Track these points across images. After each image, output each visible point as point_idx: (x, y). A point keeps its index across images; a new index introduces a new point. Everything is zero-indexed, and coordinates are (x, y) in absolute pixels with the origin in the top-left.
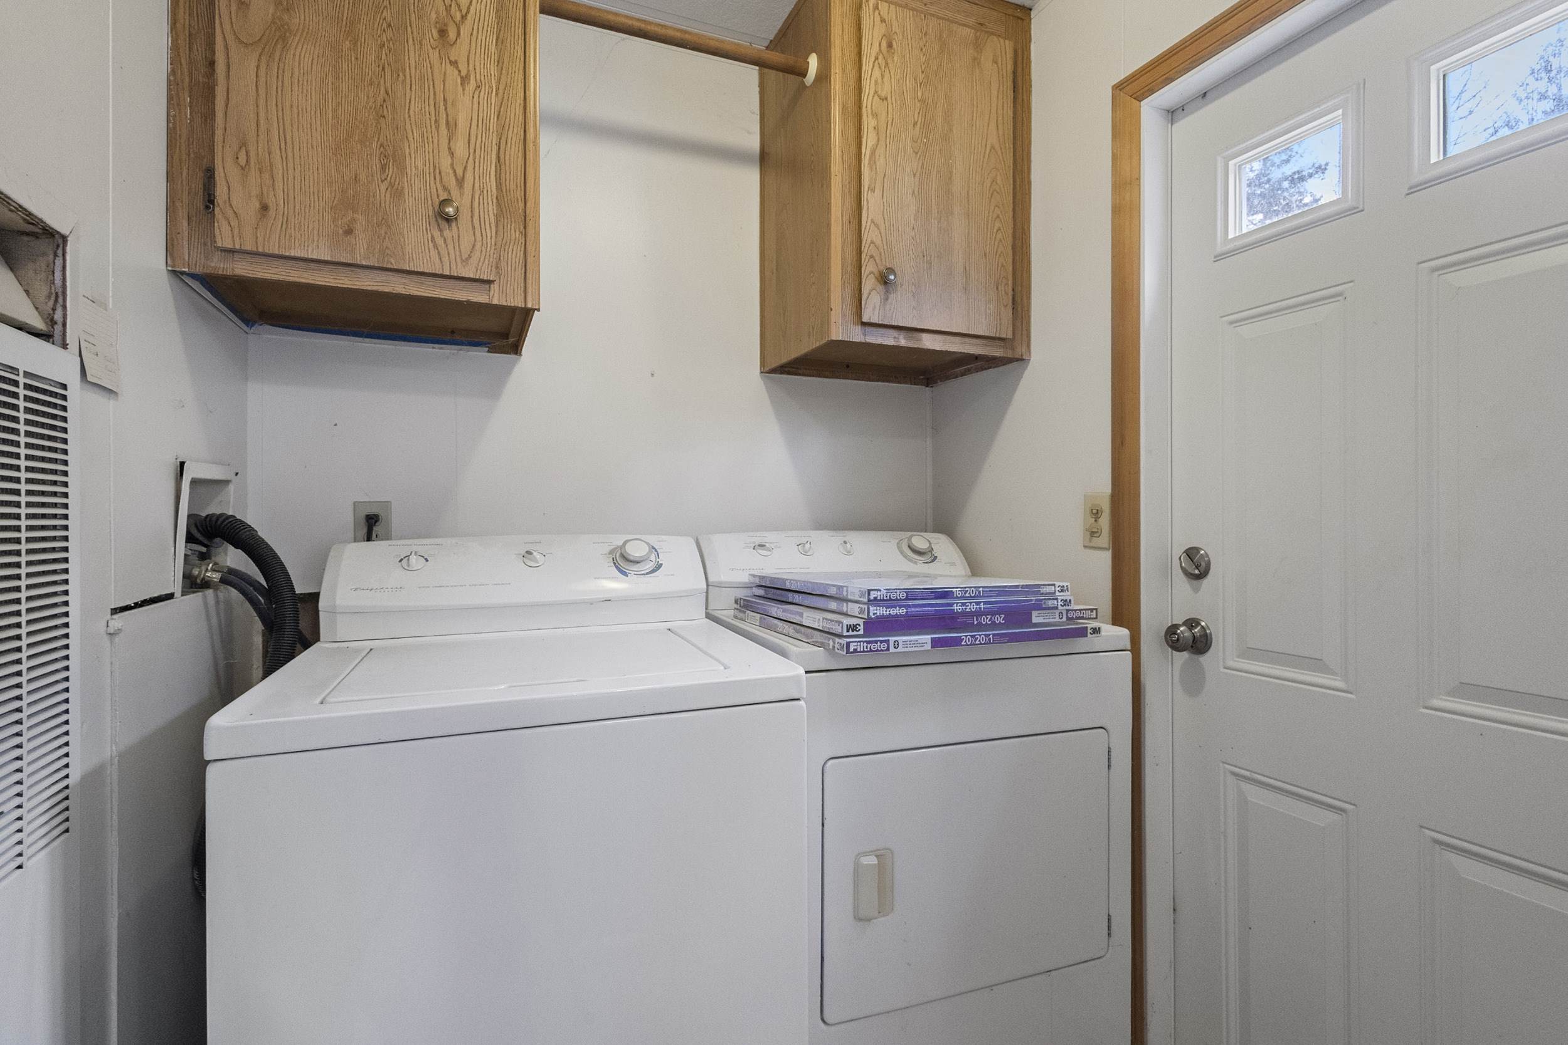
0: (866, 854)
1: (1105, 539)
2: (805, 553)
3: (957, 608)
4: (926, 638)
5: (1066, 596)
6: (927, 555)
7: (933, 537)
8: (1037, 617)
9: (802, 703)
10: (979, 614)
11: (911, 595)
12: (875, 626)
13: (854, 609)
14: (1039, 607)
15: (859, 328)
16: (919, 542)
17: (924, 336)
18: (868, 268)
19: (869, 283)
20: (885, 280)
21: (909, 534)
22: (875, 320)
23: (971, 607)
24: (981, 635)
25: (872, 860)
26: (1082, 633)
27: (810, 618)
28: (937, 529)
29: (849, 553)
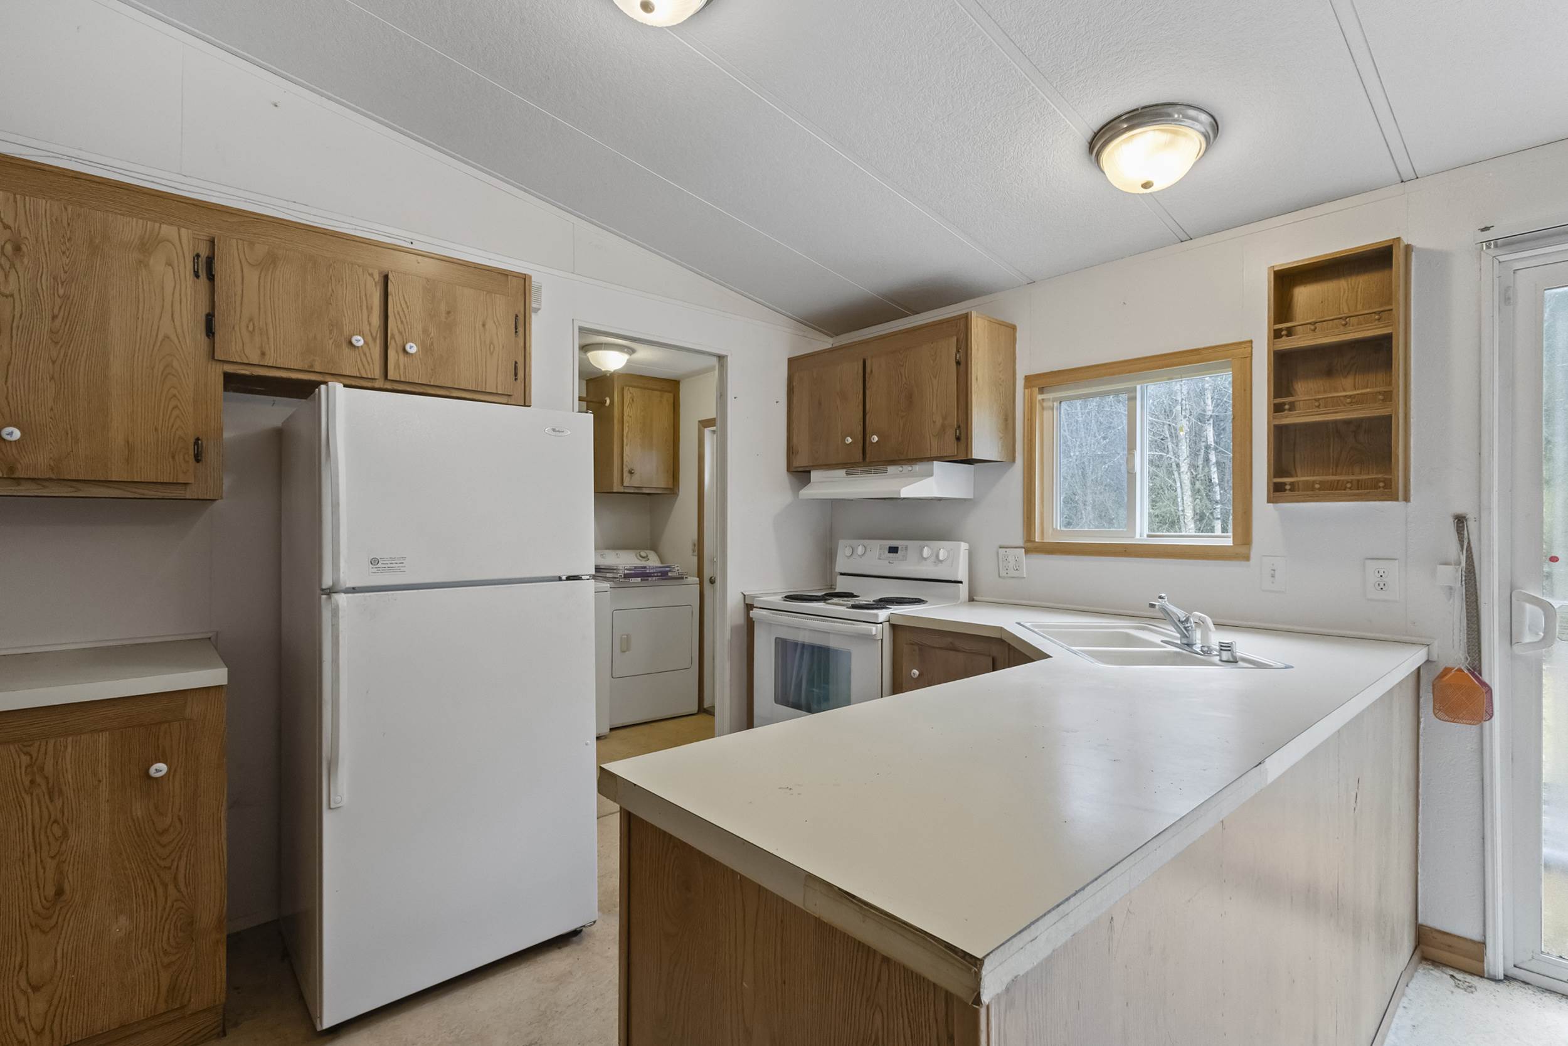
0: (624, 635)
1: (696, 553)
2: (603, 558)
3: (648, 571)
4: (640, 579)
5: (679, 568)
6: (646, 558)
7: (648, 552)
8: (670, 574)
9: (609, 592)
10: (654, 573)
11: (635, 568)
12: (627, 576)
13: (621, 571)
14: (670, 571)
15: (622, 487)
16: (643, 554)
17: (644, 489)
18: (626, 470)
19: (626, 474)
20: (631, 472)
21: (639, 551)
22: (627, 485)
23: (652, 571)
24: (654, 578)
25: (626, 636)
26: (682, 578)
27: (608, 575)
28: (651, 549)
29: (618, 557)
